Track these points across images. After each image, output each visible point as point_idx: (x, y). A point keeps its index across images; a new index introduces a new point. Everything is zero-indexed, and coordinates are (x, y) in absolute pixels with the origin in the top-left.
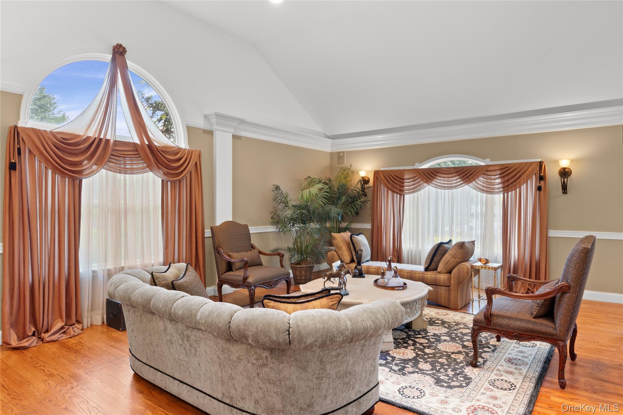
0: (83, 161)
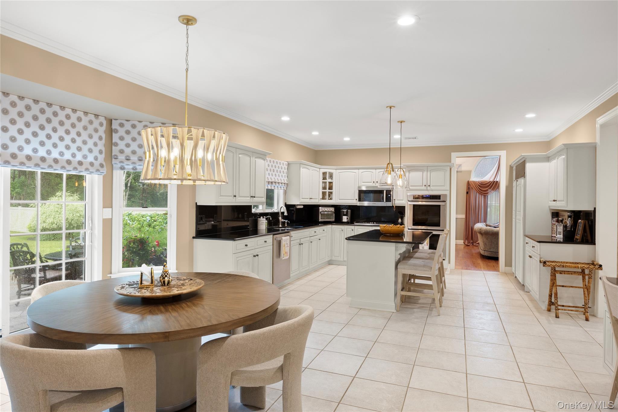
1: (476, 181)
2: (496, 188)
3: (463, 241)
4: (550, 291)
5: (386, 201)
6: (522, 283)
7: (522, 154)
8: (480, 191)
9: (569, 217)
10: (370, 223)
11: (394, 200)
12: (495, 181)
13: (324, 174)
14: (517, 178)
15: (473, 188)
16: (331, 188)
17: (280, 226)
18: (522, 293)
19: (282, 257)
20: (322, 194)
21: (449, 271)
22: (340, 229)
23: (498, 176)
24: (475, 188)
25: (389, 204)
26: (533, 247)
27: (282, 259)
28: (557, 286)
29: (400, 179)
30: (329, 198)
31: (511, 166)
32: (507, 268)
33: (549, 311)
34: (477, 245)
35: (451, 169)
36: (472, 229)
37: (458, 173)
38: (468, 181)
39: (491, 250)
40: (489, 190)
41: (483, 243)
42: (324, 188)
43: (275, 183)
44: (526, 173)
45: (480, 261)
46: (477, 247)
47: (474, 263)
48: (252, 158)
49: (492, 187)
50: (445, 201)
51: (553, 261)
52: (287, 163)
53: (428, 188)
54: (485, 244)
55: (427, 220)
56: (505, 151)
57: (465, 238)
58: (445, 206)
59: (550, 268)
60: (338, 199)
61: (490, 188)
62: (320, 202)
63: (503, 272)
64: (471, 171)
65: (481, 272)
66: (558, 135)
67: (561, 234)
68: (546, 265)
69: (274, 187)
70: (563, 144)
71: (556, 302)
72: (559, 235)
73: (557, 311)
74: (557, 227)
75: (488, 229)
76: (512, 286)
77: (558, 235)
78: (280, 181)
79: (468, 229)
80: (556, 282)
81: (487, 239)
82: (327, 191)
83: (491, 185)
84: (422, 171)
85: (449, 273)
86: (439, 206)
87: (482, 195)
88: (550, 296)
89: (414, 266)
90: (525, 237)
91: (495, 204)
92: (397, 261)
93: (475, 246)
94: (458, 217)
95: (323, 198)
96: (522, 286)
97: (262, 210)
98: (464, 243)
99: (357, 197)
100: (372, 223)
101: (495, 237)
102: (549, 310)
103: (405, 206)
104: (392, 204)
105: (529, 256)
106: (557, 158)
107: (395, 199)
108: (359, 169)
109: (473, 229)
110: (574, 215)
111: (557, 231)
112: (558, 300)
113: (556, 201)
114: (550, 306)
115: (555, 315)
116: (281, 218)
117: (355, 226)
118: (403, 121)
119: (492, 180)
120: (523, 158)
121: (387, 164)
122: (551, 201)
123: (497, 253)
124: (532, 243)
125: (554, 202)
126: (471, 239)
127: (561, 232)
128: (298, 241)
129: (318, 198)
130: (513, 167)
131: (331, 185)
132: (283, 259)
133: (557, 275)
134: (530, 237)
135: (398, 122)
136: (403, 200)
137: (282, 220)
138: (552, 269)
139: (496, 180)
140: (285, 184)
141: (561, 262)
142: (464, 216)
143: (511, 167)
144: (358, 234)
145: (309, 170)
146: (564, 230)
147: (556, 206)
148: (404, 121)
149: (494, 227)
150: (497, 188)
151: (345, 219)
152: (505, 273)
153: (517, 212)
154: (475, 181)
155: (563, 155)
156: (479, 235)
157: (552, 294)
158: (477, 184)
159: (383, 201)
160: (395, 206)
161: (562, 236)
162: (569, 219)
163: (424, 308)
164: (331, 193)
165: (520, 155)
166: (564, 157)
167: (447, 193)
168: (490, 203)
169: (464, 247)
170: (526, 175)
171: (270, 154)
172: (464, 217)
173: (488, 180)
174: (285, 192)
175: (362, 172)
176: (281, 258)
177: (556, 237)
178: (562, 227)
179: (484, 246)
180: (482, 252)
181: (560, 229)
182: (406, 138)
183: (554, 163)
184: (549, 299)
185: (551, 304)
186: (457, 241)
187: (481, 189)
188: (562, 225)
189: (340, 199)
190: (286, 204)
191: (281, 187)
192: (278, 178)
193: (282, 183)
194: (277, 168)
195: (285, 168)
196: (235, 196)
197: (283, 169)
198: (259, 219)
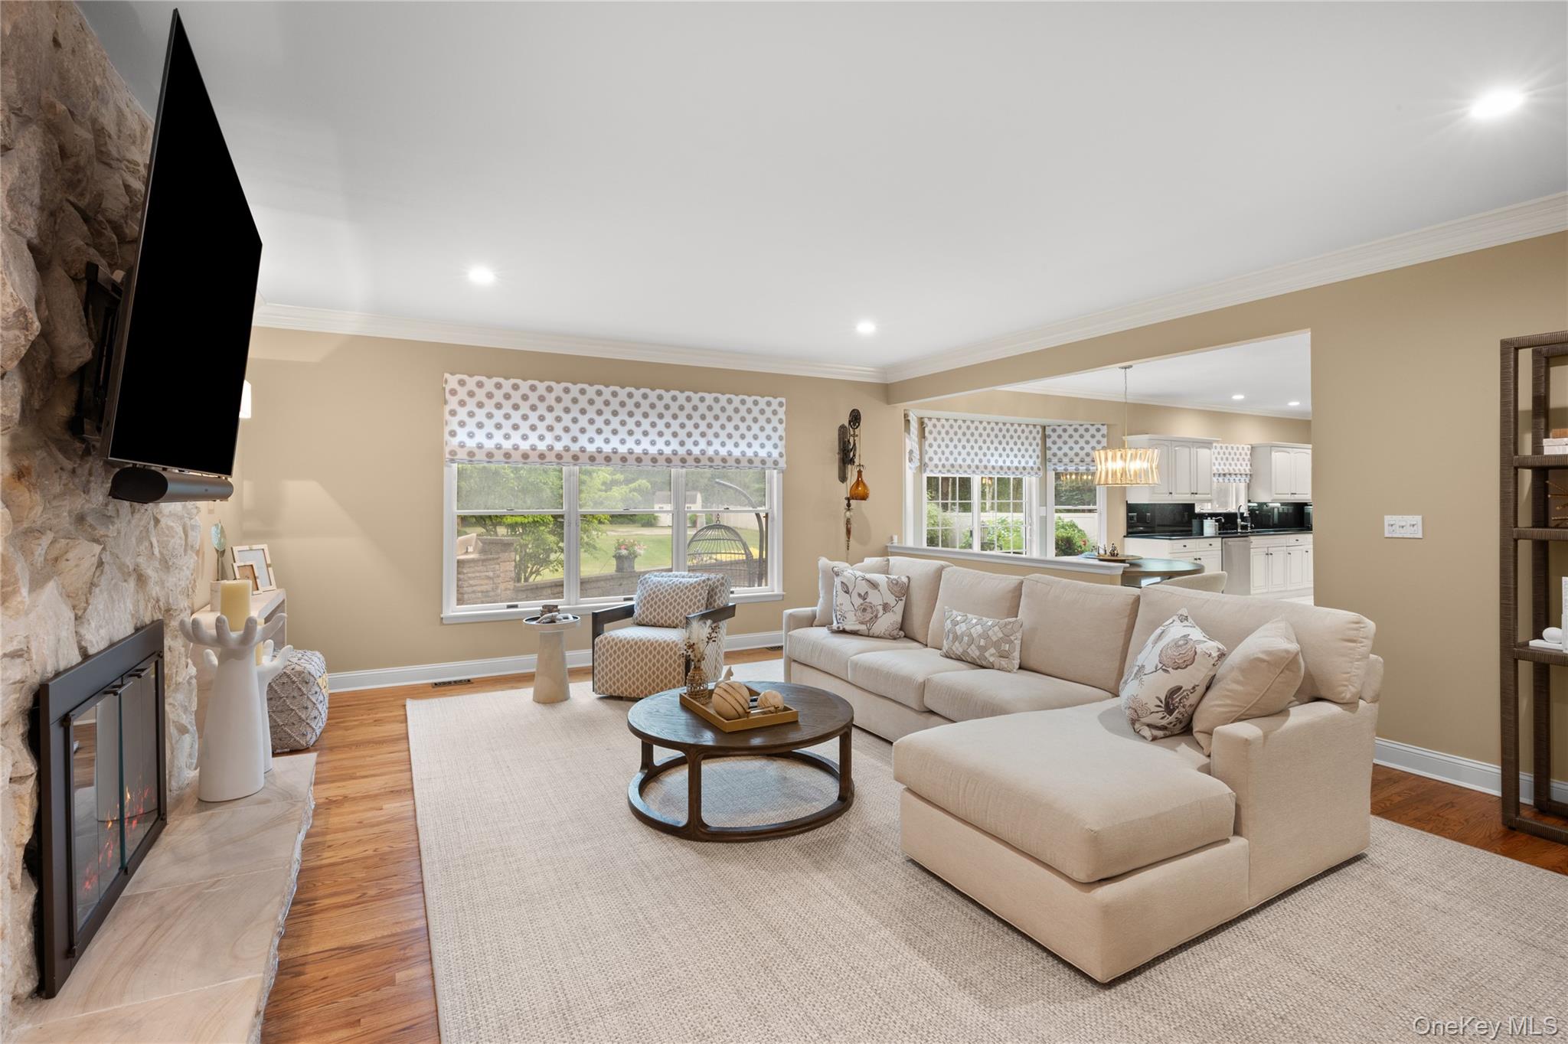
17: (1239, 530)
43: (1230, 474)
48: (1191, 450)
52: (1250, 447)
78: (1237, 472)
97: (1210, 509)
128: (1265, 550)
129: (1306, 494)
137: (1242, 523)
140: (1246, 475)
145: (1287, 452)
174: (1249, 487)
190: (1249, 501)
191: (1240, 480)
192: (1235, 468)
193: (1241, 474)
194: (1233, 455)
195: (1246, 454)
196: (1171, 493)
197: (1243, 456)
198: (1205, 521)
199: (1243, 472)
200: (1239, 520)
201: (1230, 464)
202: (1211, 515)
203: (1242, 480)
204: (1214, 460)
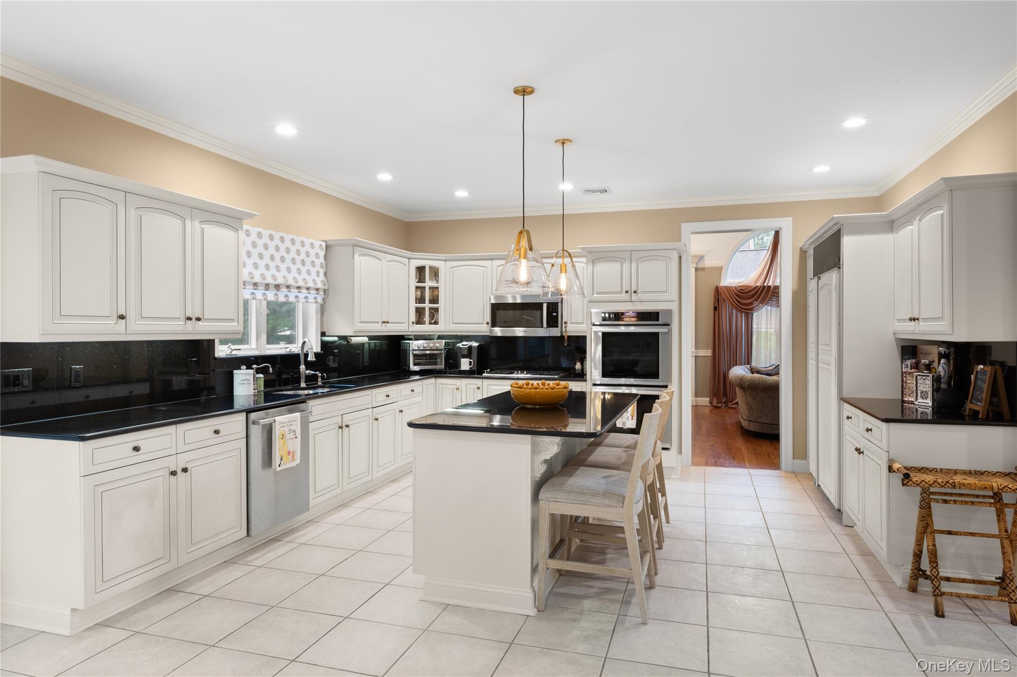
0: (753, 302)
1: (731, 287)
2: (767, 300)
3: (708, 399)
4: (918, 545)
5: (549, 326)
6: (836, 506)
7: (834, 216)
8: (738, 304)
9: (941, 356)
10: (516, 372)
11: (565, 323)
12: (765, 286)
13: (421, 270)
14: (819, 271)
15: (726, 300)
16: (435, 300)
17: (303, 385)
18: (836, 528)
19: (275, 466)
20: (416, 312)
21: (679, 473)
22: (453, 387)
23: (770, 277)
24: (729, 300)
25: (555, 332)
26: (868, 430)
27: (275, 469)
28: (935, 532)
29: (563, 275)
30: (433, 321)
31: (804, 249)
32: (797, 461)
33: (912, 592)
34: (734, 406)
35: (680, 257)
36: (725, 376)
37: (699, 272)
38: (717, 287)
39: (763, 420)
40: (755, 303)
41: (747, 405)
42: (421, 300)
43: (288, 287)
44: (841, 258)
45: (740, 443)
46: (734, 410)
47: (730, 449)
48: (188, 222)
49: (761, 296)
50: (669, 325)
51: (923, 468)
52: (324, 244)
53: (634, 296)
54: (750, 408)
55: (636, 363)
56: (790, 219)
57: (712, 394)
58: (669, 334)
59: (919, 489)
60: (451, 322)
61: (756, 300)
62: (410, 330)
63: (789, 470)
64: (722, 267)
65: (746, 470)
66: (905, 179)
67: (926, 398)
68: (911, 483)
69: (297, 297)
70: (942, 179)
71: (935, 575)
72: (923, 398)
73: (939, 599)
74: (917, 381)
75: (755, 380)
76: (811, 508)
77: (920, 400)
78: (301, 283)
79: (717, 377)
80: (933, 523)
81: (754, 398)
82: (427, 305)
83: (758, 293)
84: (621, 260)
85: (678, 476)
86: (656, 335)
87: (742, 312)
88: (918, 556)
89: (579, 493)
90: (841, 402)
91: (766, 328)
92: (537, 479)
93: (730, 408)
94: (699, 355)
95: (419, 321)
96: (838, 513)
97: (257, 349)
98: (710, 403)
99: (488, 318)
100: (520, 372)
101: (769, 394)
102: (913, 589)
103: (586, 336)
104: (562, 332)
105: (857, 449)
106: (918, 218)
107: (566, 321)
108: (492, 259)
109: (727, 380)
110: (955, 352)
111: (917, 390)
112: (940, 570)
113: (918, 319)
114: (916, 579)
115: (932, 607)
116: (304, 367)
117: (484, 380)
118: (567, 140)
119: (759, 284)
120: (835, 224)
121: (518, 233)
122: (899, 320)
123: (777, 425)
124: (863, 419)
125: (913, 323)
126: (723, 395)
127: (926, 392)
128: (339, 419)
129: (406, 321)
130: (806, 252)
131: (436, 293)
132: (279, 469)
133: (933, 504)
134: (856, 404)
135: (556, 141)
136: (582, 323)
137: (307, 372)
138: (925, 492)
139: (768, 284)
140: (317, 290)
141: (941, 469)
142: (708, 353)
143: (803, 253)
144: (490, 396)
145: (380, 260)
146: (935, 387)
147: (917, 332)
148: (571, 141)
149: (767, 374)
150: (769, 300)
151: (465, 364)
152: (794, 473)
153: (820, 347)
154: (728, 287)
155: (939, 207)
156: (738, 391)
157: (921, 552)
158: (733, 291)
159: (542, 327)
160: (566, 337)
161: (929, 402)
162: (943, 361)
163: (610, 597)
164: (437, 310)
165: (831, 217)
166: (941, 212)
167: (674, 307)
168: (756, 328)
169: (711, 411)
170: (841, 263)
171: (252, 216)
172: (711, 355)
173: (753, 285)
174: (322, 310)
175: (499, 266)
176: (273, 467)
177: (914, 404)
178: (929, 382)
179: (749, 411)
180: (745, 424)
181: (926, 384)
182: (586, 191)
183: (907, 233)
184: (913, 563)
185: (918, 576)
186: (698, 399)
187: (741, 301)
188: (931, 375)
189: (453, 323)
190: (323, 334)
191: (306, 297)
192: (297, 276)
193: (308, 289)
194: (293, 254)
195: (317, 255)
196: (122, 317)
197: (312, 257)
198: (235, 372)
199: (311, 284)
200: (302, 367)
201: (289, 270)
202: (247, 362)
203: (311, 299)
204: (244, 257)
